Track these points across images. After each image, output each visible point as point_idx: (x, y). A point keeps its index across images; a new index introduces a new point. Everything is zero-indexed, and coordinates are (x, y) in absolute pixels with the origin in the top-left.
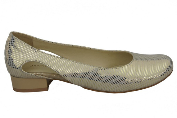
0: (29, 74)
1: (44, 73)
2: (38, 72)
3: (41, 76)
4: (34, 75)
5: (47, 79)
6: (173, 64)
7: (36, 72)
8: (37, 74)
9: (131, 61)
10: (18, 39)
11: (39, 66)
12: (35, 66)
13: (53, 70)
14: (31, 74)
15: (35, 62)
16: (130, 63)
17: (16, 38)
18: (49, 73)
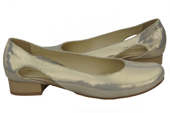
0: (24, 78)
1: (39, 78)
2: (33, 77)
3: (36, 81)
4: (29, 80)
5: (42, 84)
6: (164, 73)
7: (32, 77)
8: (32, 79)
9: (123, 68)
10: (16, 45)
11: (35, 71)
12: (32, 71)
13: (46, 75)
14: (26, 78)
15: (30, 67)
16: (121, 70)
17: (14, 44)
18: (43, 78)
